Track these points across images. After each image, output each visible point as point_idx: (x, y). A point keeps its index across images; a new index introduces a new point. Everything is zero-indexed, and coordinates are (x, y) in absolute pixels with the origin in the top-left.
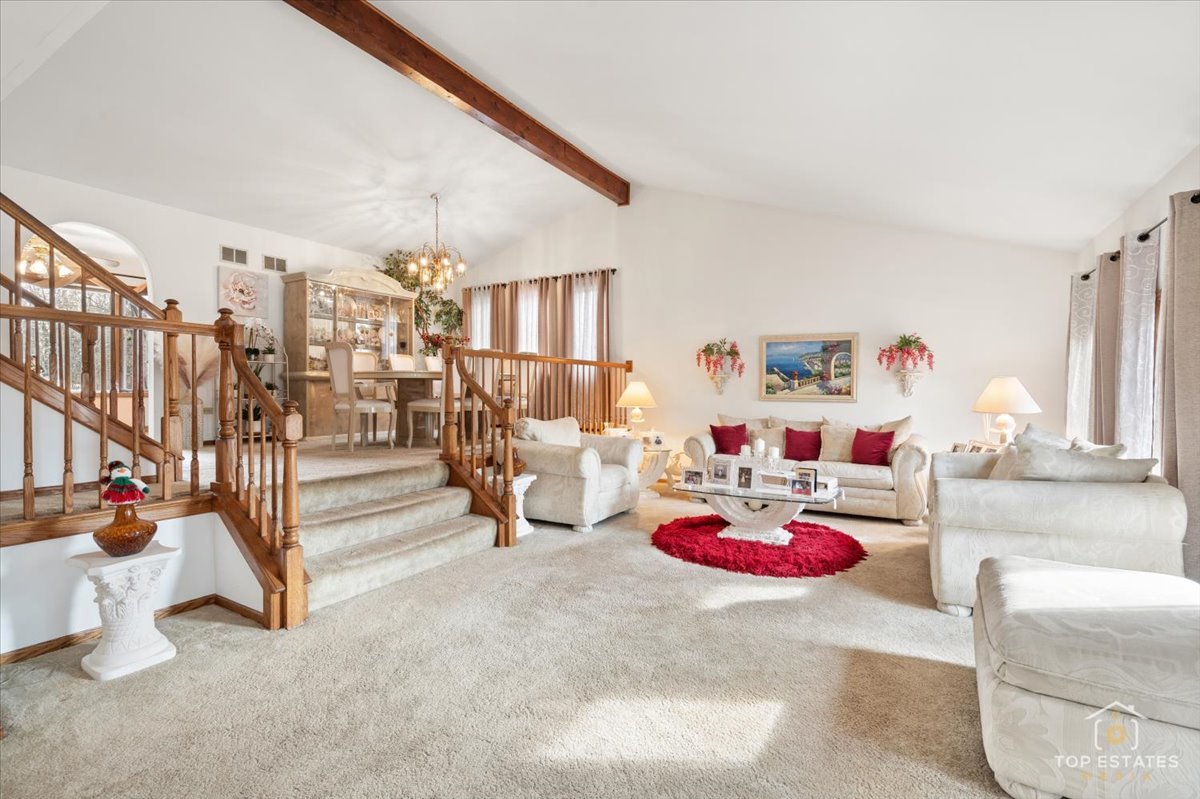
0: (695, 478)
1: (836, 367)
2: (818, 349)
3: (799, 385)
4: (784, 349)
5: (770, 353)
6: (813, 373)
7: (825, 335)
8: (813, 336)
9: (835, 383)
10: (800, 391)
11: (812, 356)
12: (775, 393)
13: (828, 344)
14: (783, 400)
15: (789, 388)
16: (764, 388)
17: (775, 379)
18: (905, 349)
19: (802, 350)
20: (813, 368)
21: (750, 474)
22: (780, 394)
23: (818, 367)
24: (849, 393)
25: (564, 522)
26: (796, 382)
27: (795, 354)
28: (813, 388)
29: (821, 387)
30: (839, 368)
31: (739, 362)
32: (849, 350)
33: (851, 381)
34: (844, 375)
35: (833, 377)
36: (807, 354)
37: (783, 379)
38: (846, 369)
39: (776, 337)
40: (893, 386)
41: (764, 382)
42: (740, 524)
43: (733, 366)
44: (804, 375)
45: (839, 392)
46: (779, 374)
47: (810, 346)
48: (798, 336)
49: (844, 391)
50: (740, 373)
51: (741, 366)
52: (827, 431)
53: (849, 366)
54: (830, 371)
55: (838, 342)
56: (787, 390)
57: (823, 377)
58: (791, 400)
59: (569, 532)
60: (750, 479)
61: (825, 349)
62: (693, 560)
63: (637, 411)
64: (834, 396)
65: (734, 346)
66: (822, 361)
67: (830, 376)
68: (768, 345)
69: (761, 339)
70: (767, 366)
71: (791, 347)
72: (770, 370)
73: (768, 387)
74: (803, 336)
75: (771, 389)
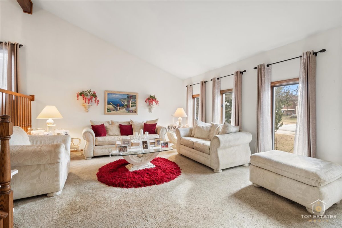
0: (124, 149)
1: (131, 103)
2: (126, 97)
3: (120, 109)
4: (114, 96)
5: (108, 97)
6: (124, 105)
7: (129, 92)
8: (125, 92)
9: (131, 108)
10: (120, 111)
11: (124, 99)
12: (111, 112)
13: (129, 96)
14: (114, 114)
15: (116, 110)
16: (107, 110)
17: (111, 107)
18: (151, 99)
19: (121, 97)
20: (124, 103)
21: (147, 143)
22: (112, 112)
23: (126, 103)
24: (135, 112)
25: (41, 194)
26: (119, 108)
27: (118, 98)
28: (124, 110)
29: (127, 110)
30: (133, 104)
31: (97, 99)
32: (136, 98)
33: (136, 108)
34: (134, 106)
35: (131, 106)
36: (122, 98)
37: (114, 107)
38: (135, 104)
39: (112, 91)
40: (147, 110)
41: (107, 108)
42: (137, 164)
43: (95, 101)
44: (121, 106)
45: (133, 112)
46: (112, 105)
47: (123, 96)
48: (119, 92)
49: (134, 111)
50: (97, 104)
51: (98, 101)
52: (134, 124)
53: (136, 103)
54: (130, 104)
55: (132, 95)
56: (115, 111)
57: (128, 106)
58: (116, 114)
59: (46, 199)
60: (147, 145)
61: (128, 97)
62: (140, 186)
63: (50, 120)
64: (131, 113)
65: (94, 93)
66: (127, 101)
67: (130, 106)
68: (108, 94)
69: (105, 92)
70: (108, 102)
71: (117, 95)
72: (109, 103)
73: (108, 110)
74: (121, 92)
75: (109, 110)
